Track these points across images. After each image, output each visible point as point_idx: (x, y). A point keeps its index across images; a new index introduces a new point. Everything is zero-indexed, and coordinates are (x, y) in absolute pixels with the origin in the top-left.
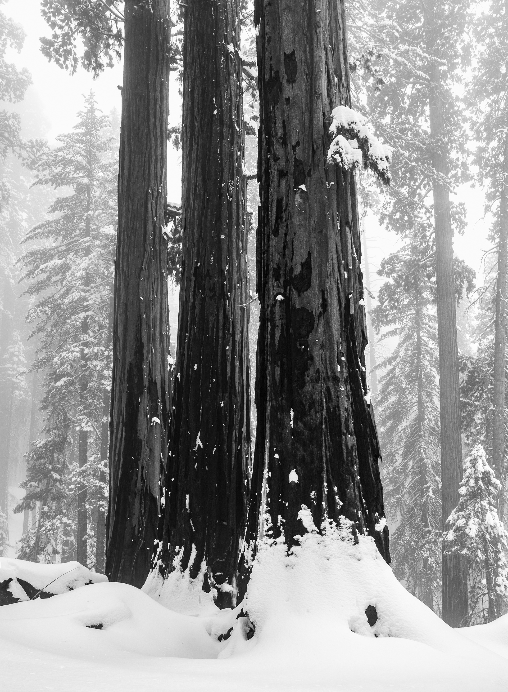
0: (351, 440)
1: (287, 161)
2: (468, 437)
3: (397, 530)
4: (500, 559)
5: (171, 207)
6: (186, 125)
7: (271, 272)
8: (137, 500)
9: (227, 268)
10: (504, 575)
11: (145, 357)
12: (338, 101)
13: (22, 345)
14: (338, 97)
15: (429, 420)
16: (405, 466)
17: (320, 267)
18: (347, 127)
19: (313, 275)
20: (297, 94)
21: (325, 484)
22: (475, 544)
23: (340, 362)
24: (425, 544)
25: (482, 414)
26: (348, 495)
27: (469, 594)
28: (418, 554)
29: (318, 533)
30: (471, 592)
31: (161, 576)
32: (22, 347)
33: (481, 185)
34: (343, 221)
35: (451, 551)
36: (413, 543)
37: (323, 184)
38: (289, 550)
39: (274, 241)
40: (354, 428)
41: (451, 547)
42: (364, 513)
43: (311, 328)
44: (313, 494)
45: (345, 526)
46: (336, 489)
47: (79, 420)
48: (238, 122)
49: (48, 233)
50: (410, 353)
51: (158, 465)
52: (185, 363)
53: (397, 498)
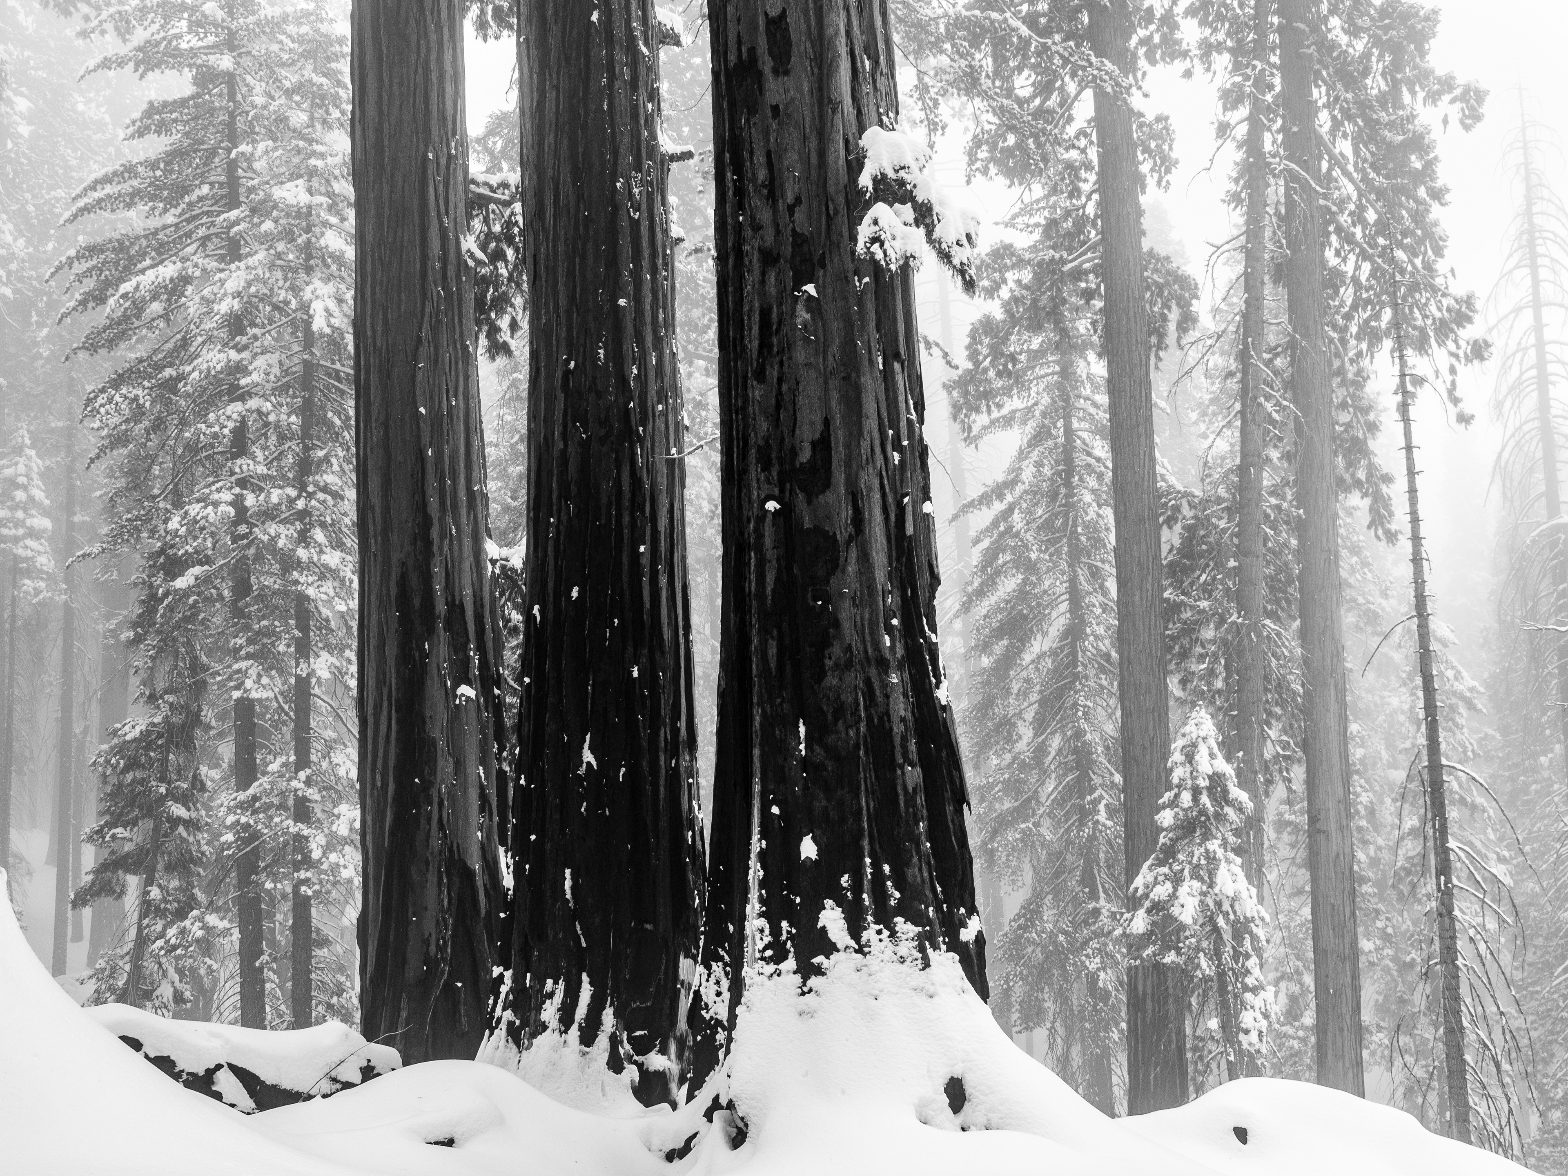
0: (913, 775)
1: (778, 232)
2: (1184, 682)
3: (1023, 907)
4: (1248, 972)
5: (477, 184)
6: (527, 40)
7: (753, 452)
8: (432, 877)
9: (635, 371)
10: (1257, 1008)
11: (435, 548)
12: (875, 118)
13: (34, 457)
14: (872, 101)
15: (1097, 638)
16: (1040, 751)
17: (848, 446)
18: (891, 174)
19: (835, 464)
20: (793, 99)
21: (868, 860)
22: (1193, 940)
23: (889, 629)
24: (1091, 939)
25: (1215, 628)
26: (910, 879)
27: (1189, 1055)
28: (1075, 964)
29: (856, 951)
30: (1195, 1049)
31: (512, 1045)
32: (37, 464)
33: (1208, 70)
34: (889, 353)
35: (1139, 957)
36: (1061, 938)
37: (848, 281)
38: (804, 984)
39: (756, 392)
40: (919, 753)
41: (1143, 947)
42: (939, 909)
43: (835, 565)
44: (845, 880)
45: (904, 937)
46: (886, 868)
47: (239, 671)
48: (645, 34)
49: (132, 195)
50: (1047, 471)
51: (473, 795)
52: (551, 585)
53: (1023, 831)
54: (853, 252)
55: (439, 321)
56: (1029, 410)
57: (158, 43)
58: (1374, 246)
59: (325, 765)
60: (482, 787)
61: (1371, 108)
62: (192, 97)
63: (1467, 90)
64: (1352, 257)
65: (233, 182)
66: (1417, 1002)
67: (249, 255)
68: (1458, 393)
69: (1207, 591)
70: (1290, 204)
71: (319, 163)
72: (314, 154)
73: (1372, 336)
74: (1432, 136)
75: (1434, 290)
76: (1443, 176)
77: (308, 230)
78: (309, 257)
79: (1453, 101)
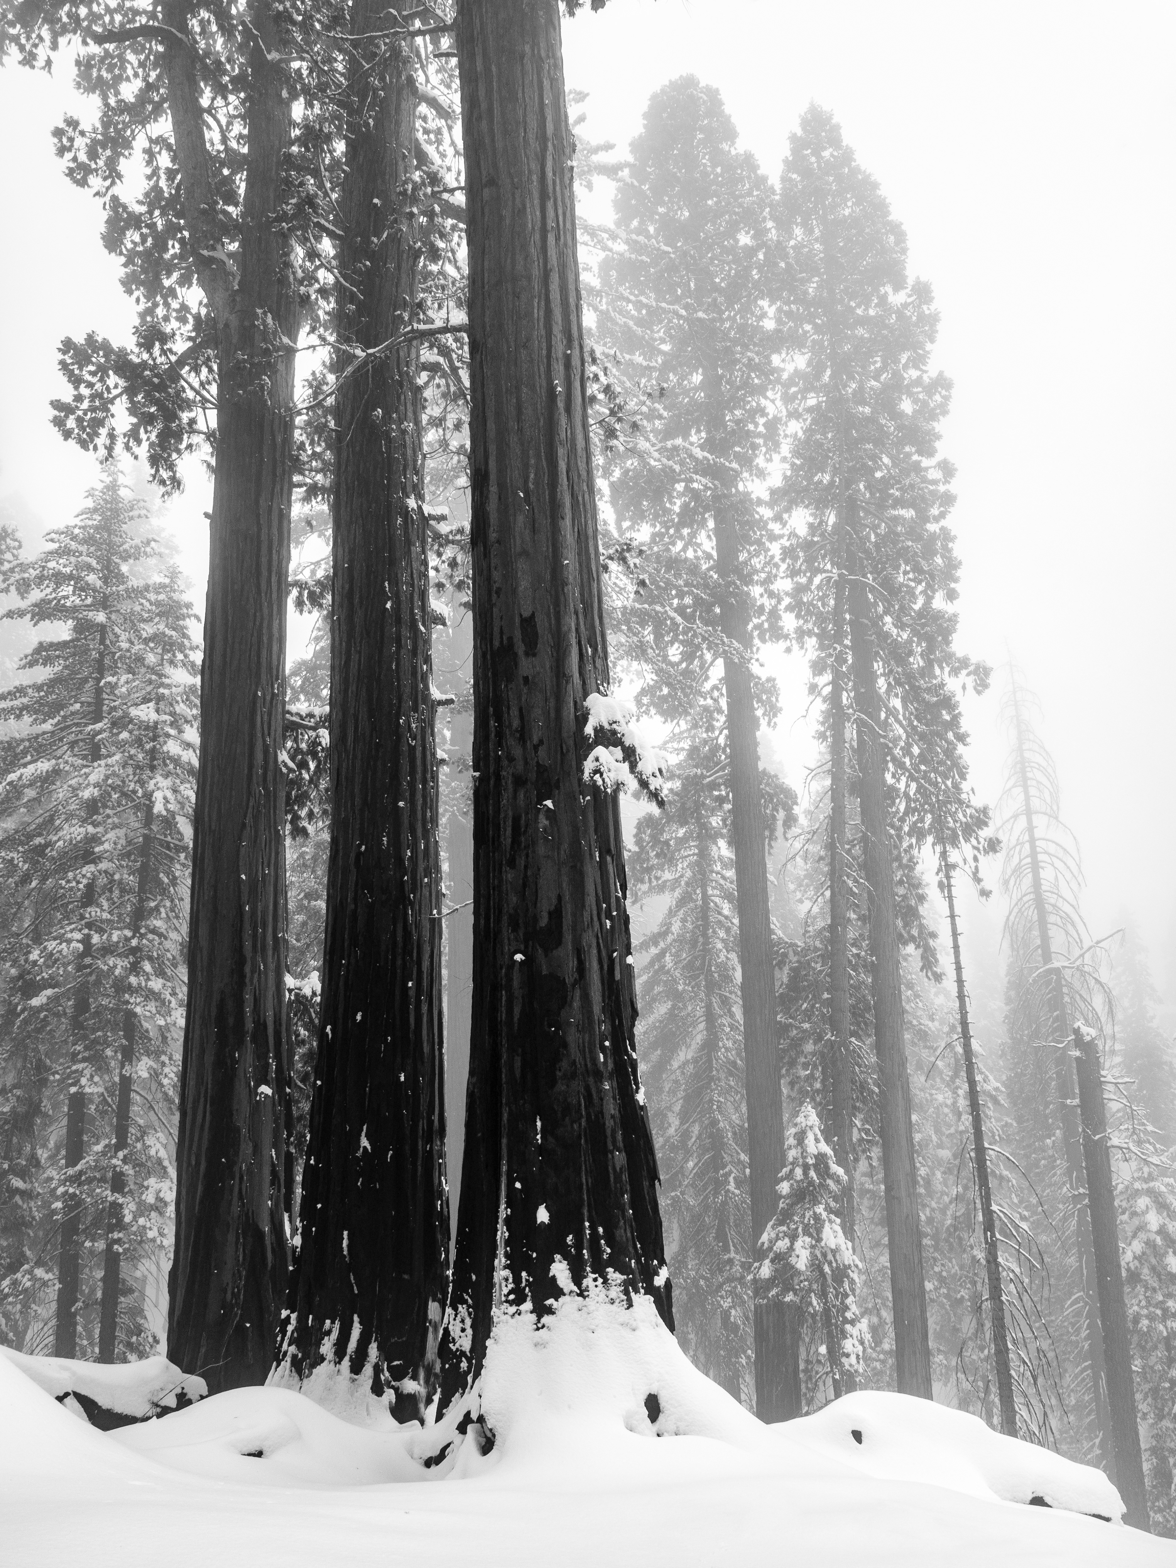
0: (619, 1158)
1: (526, 763)
2: (792, 1084)
4: (847, 1308)
5: (292, 714)
6: (339, 619)
7: (505, 918)
8: (231, 1237)
9: (409, 854)
10: (854, 1336)
11: (247, 980)
12: (594, 687)
14: (593, 675)
15: (727, 1050)
16: (685, 1135)
17: (574, 915)
18: (607, 726)
19: (565, 928)
20: (539, 673)
21: (587, 1224)
22: (806, 1283)
23: (603, 1049)
24: (724, 1283)
25: (815, 1044)
26: (618, 1238)
27: (801, 1375)
28: (712, 1303)
29: (578, 1295)
30: (806, 1371)
31: (294, 1374)
33: (802, 648)
34: (603, 849)
35: (767, 1297)
36: (702, 1282)
37: (576, 799)
38: (539, 1321)
39: (509, 875)
40: (624, 1142)
41: (769, 1290)
42: (638, 1262)
43: (564, 1002)
44: (570, 1239)
45: (613, 1283)
46: (601, 1230)
47: (76, 1071)
48: (423, 617)
49: (21, 710)
50: (689, 926)
51: (267, 1171)
52: (341, 1010)
53: (673, 1198)
54: (580, 779)
55: (259, 812)
56: (677, 881)
57: (50, 601)
58: (918, 771)
59: (139, 1145)
60: (273, 1165)
61: (915, 678)
62: (72, 641)
63: (978, 667)
64: (904, 779)
65: (99, 702)
66: (965, 1330)
67: (109, 756)
68: (980, 875)
69: (808, 1015)
70: (861, 741)
71: (166, 692)
72: (162, 685)
73: (919, 834)
74: (957, 698)
75: (960, 802)
76: (965, 725)
77: (154, 739)
78: (153, 758)
79: (968, 675)
